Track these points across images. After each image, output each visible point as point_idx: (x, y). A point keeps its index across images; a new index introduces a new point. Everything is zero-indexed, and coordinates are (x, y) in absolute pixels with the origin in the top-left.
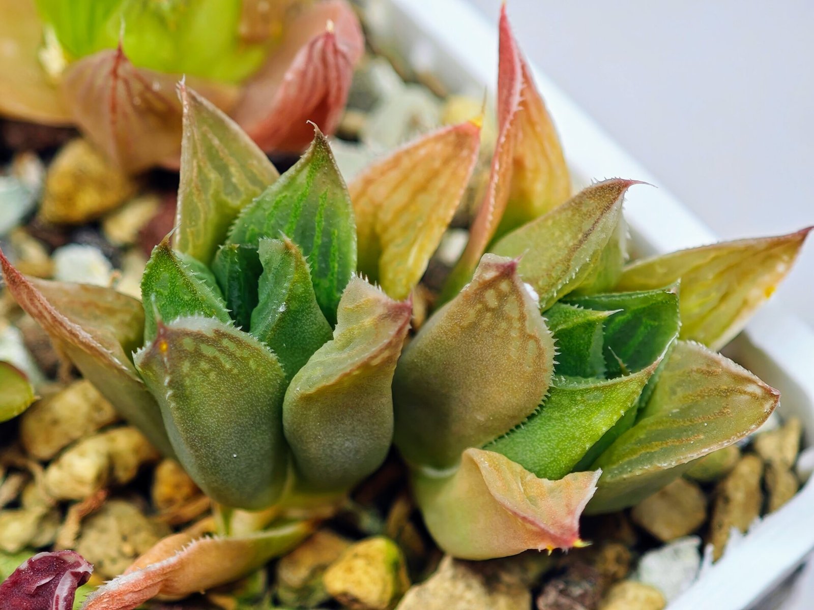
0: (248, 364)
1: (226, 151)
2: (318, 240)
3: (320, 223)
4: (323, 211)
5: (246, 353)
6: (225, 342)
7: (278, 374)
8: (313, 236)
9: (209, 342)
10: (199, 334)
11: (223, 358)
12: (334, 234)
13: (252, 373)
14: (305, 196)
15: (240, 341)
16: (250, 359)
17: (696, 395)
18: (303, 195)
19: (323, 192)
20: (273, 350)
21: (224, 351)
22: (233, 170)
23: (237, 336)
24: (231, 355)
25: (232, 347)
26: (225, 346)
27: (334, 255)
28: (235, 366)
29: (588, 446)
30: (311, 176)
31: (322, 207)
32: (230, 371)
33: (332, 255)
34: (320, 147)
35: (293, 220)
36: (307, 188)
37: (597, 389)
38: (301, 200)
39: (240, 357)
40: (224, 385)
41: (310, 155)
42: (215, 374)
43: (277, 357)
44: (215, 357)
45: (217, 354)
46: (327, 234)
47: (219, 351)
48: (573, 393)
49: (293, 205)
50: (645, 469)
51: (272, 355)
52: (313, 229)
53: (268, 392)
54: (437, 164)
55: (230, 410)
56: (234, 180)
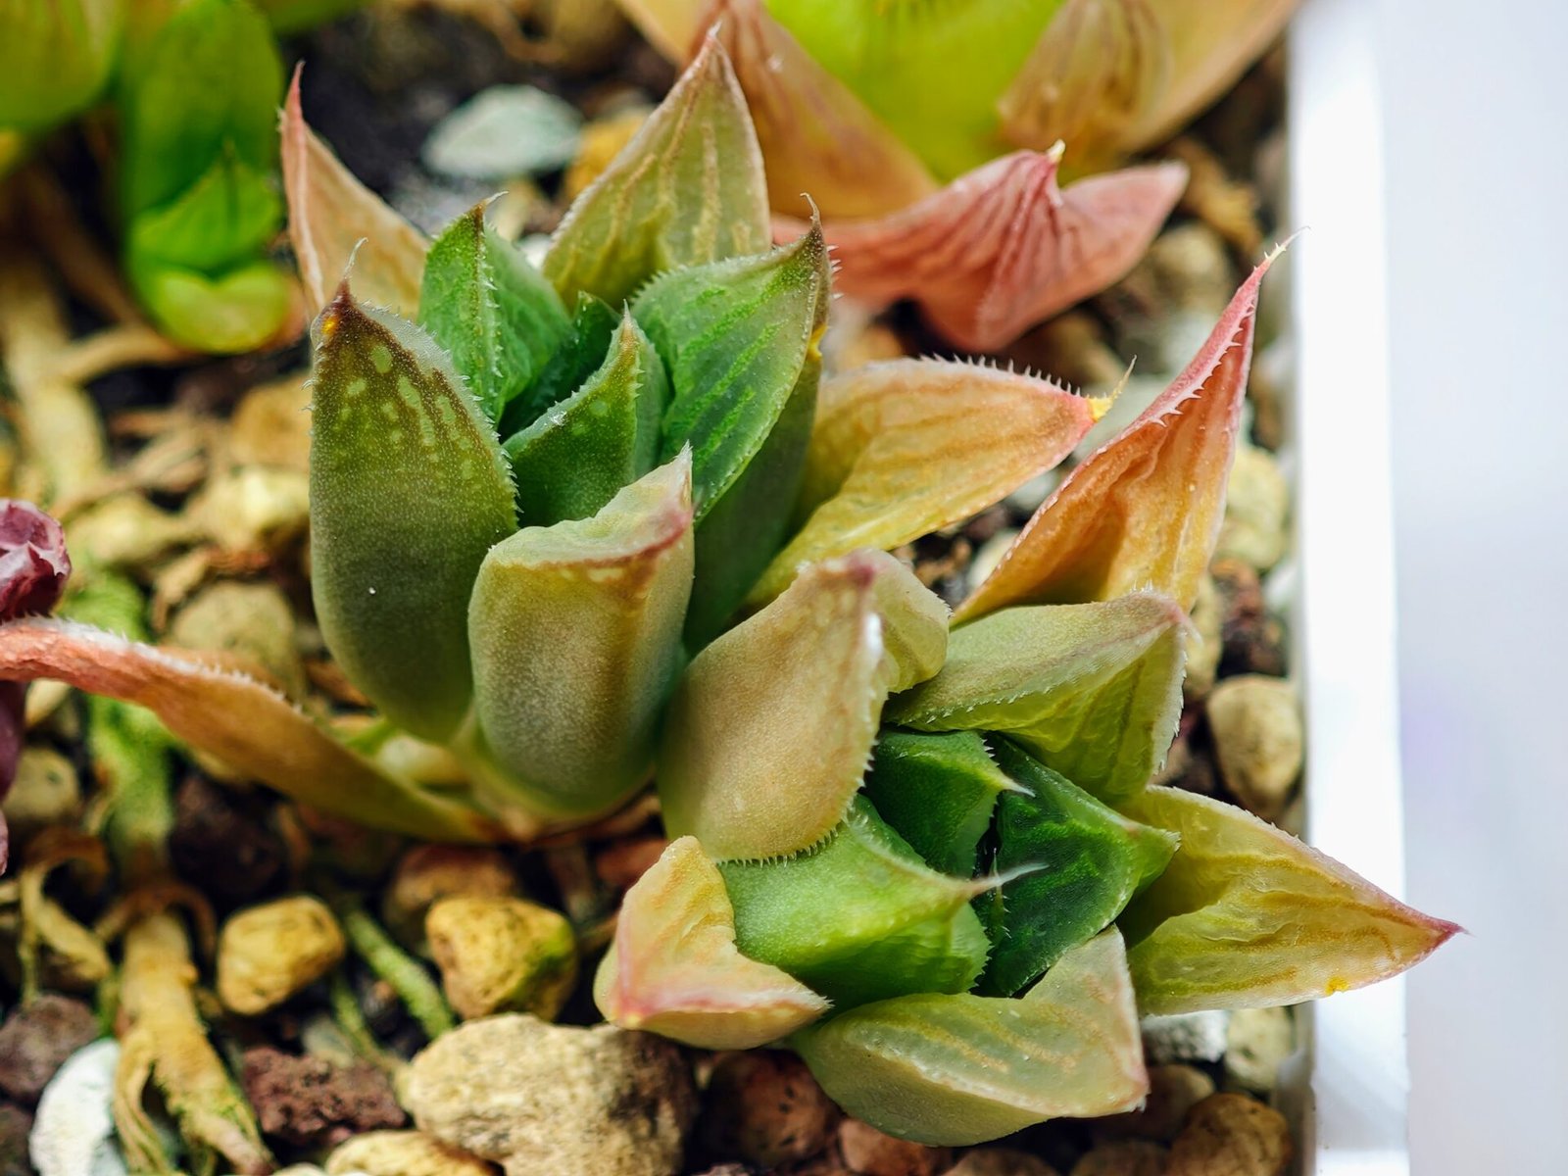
0: (459, 463)
1: (717, 183)
2: (720, 389)
3: (740, 365)
4: (756, 351)
5: (465, 444)
6: (442, 402)
7: (502, 519)
8: (718, 377)
9: (415, 380)
10: (408, 358)
11: (424, 422)
12: (747, 395)
13: (460, 481)
14: (748, 312)
15: (465, 416)
16: (467, 457)
17: (1058, 1012)
18: (746, 309)
19: (773, 325)
20: (514, 475)
21: (433, 413)
22: (706, 215)
23: (466, 407)
24: (440, 428)
25: (448, 417)
26: (437, 407)
27: (725, 425)
28: (438, 449)
29: (822, 942)
30: (773, 287)
31: (758, 345)
32: (426, 451)
33: (723, 424)
34: (808, 252)
35: (710, 335)
36: (757, 303)
37: (888, 864)
38: (740, 314)
39: (453, 443)
40: (407, 467)
41: (789, 254)
42: (401, 438)
43: (515, 490)
44: (413, 412)
45: (419, 408)
46: (738, 388)
47: (426, 407)
48: (860, 848)
49: (724, 313)
50: (895, 1054)
51: (508, 481)
52: (726, 368)
53: (470, 531)
54: (1004, 432)
55: (397, 512)
56: (696, 231)
